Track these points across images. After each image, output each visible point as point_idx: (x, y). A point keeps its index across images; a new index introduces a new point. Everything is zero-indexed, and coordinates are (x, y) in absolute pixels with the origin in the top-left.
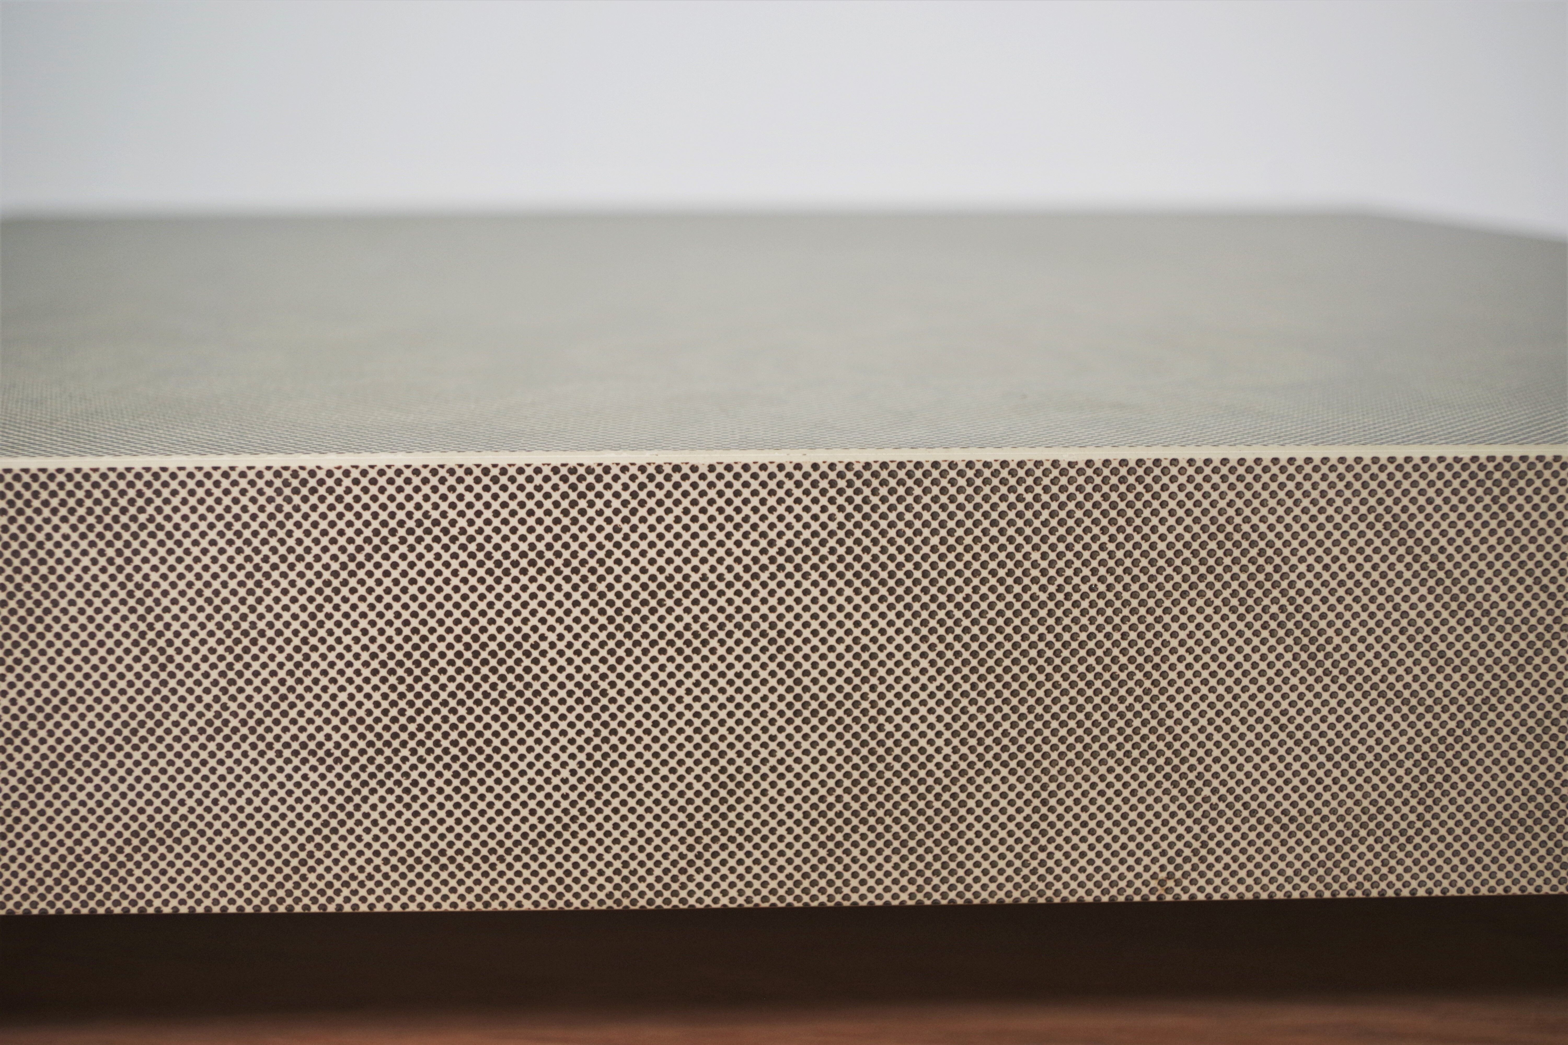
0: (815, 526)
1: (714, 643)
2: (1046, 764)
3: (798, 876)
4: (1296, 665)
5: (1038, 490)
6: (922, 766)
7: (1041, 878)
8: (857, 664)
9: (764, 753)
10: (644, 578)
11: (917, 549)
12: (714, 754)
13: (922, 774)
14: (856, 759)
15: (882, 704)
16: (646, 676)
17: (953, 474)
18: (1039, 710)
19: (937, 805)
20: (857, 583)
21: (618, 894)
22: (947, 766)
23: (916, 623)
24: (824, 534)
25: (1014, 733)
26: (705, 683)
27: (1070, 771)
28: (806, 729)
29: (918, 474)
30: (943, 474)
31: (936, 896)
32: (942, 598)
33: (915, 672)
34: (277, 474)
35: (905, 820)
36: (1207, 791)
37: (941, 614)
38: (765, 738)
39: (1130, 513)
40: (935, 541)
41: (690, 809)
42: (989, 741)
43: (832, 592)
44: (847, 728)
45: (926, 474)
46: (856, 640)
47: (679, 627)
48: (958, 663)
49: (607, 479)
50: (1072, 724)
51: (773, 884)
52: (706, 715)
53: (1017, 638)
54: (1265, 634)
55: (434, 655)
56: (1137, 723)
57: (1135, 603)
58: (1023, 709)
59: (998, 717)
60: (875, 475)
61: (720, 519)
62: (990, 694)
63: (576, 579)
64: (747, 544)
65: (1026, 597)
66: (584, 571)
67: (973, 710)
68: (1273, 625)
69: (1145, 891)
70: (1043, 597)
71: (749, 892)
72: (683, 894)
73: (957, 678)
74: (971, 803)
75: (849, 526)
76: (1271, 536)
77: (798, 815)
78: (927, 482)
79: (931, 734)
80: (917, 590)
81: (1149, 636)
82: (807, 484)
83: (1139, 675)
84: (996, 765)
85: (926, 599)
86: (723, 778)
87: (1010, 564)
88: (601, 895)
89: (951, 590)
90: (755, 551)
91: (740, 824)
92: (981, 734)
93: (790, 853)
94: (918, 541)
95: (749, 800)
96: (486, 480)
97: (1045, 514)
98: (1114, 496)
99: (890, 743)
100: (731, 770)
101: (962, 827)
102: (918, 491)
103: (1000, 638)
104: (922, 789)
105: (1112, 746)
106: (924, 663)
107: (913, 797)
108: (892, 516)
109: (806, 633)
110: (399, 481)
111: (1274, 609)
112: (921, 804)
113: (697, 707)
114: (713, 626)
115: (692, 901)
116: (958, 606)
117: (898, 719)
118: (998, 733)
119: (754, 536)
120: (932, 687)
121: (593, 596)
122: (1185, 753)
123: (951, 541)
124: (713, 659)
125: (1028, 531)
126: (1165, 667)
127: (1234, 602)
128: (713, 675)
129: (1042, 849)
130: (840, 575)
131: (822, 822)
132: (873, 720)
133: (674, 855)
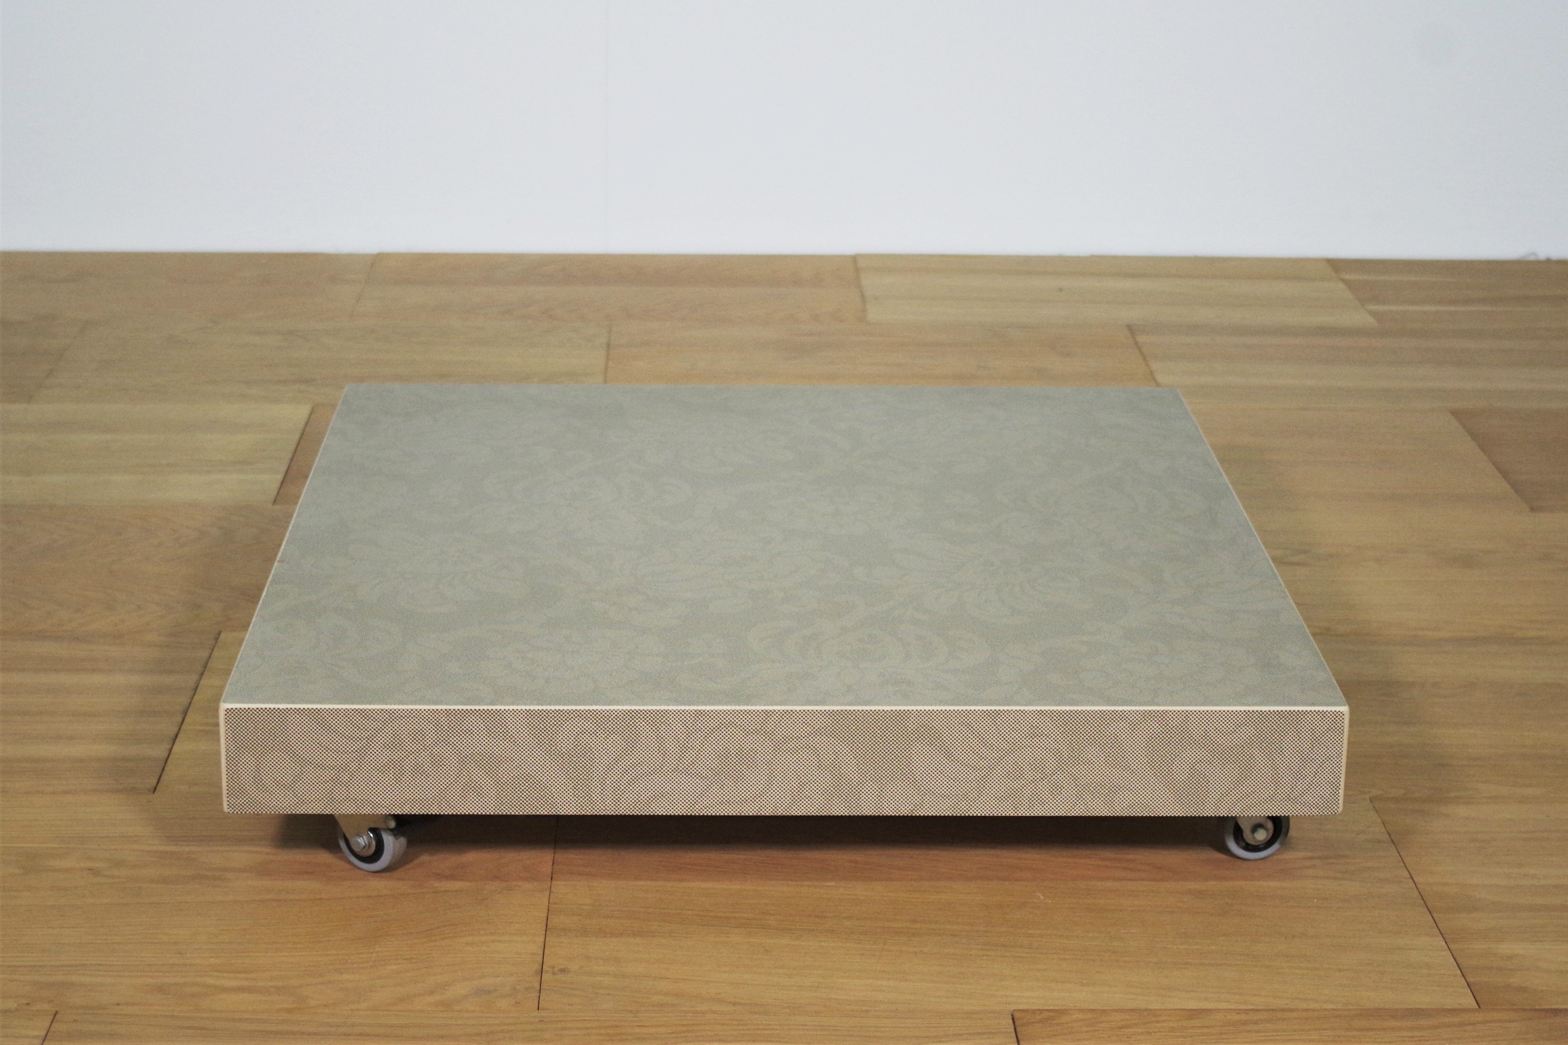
0: (825, 724)
1: (800, 751)
2: (882, 781)
3: (819, 808)
4: (944, 758)
5: (879, 716)
6: (851, 781)
7: (881, 809)
8: (835, 757)
9: (811, 778)
10: (783, 736)
11: (850, 730)
12: (799, 778)
13: (851, 783)
14: (834, 779)
15: (841, 766)
16: (783, 759)
17: (858, 713)
18: (880, 768)
19: (854, 791)
20: (835, 738)
21: (774, 812)
22: (857, 781)
23: (849, 747)
24: (827, 726)
25: (874, 774)
26: (797, 761)
27: (888, 783)
28: (822, 772)
29: (850, 713)
30: (856, 712)
31: (854, 813)
32: (856, 741)
33: (849, 759)
34: (696, 711)
35: (846, 794)
36: (923, 788)
37: (856, 745)
38: (811, 774)
39: (902, 722)
40: (854, 728)
41: (793, 791)
42: (867, 775)
43: (829, 740)
44: (832, 772)
45: (852, 713)
46: (835, 751)
47: (791, 747)
48: (860, 757)
49: (775, 713)
50: (888, 772)
51: (813, 810)
52: (797, 768)
53: (874, 751)
54: (936, 751)
55: (731, 753)
56: (905, 772)
57: (903, 743)
58: (876, 768)
59: (870, 770)
60: (840, 713)
61: (802, 722)
62: (868, 764)
63: (766, 736)
64: (808, 728)
65: (876, 741)
66: (768, 734)
67: (863, 768)
68: (938, 749)
69: (907, 813)
70: (881, 741)
71: (807, 811)
72: (790, 812)
73: (859, 760)
74: (863, 791)
75: (833, 724)
76: (937, 728)
77: (819, 793)
78: (852, 715)
79: (853, 774)
80: (849, 739)
81: (907, 751)
82: (823, 715)
83: (905, 760)
84: (869, 781)
85: (852, 741)
86: (801, 783)
87: (872, 734)
88: (770, 812)
89: (858, 739)
90: (810, 730)
91: (805, 795)
92: (865, 774)
93: (817, 802)
94: (850, 728)
95: (807, 789)
96: (746, 713)
97: (881, 722)
98: (898, 718)
99: (843, 776)
100: (803, 781)
101: (861, 796)
102: (850, 716)
103: (870, 751)
104: (851, 787)
105: (898, 777)
106: (851, 757)
107: (848, 789)
108: (844, 722)
109: (822, 749)
110: (725, 713)
111: (938, 745)
112: (850, 791)
113: (795, 766)
114: (799, 747)
115: (792, 814)
116: (860, 743)
117: (845, 770)
118: (870, 774)
119: (810, 726)
120: (853, 762)
121: (770, 740)
122: (917, 779)
123: (858, 728)
124: (799, 755)
125: (877, 726)
126: (911, 758)
127: (928, 743)
128: (799, 759)
129: (881, 802)
130: (831, 736)
131: (826, 795)
132: (838, 770)
133: (788, 802)
